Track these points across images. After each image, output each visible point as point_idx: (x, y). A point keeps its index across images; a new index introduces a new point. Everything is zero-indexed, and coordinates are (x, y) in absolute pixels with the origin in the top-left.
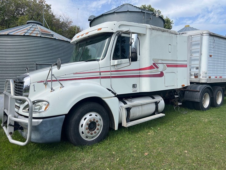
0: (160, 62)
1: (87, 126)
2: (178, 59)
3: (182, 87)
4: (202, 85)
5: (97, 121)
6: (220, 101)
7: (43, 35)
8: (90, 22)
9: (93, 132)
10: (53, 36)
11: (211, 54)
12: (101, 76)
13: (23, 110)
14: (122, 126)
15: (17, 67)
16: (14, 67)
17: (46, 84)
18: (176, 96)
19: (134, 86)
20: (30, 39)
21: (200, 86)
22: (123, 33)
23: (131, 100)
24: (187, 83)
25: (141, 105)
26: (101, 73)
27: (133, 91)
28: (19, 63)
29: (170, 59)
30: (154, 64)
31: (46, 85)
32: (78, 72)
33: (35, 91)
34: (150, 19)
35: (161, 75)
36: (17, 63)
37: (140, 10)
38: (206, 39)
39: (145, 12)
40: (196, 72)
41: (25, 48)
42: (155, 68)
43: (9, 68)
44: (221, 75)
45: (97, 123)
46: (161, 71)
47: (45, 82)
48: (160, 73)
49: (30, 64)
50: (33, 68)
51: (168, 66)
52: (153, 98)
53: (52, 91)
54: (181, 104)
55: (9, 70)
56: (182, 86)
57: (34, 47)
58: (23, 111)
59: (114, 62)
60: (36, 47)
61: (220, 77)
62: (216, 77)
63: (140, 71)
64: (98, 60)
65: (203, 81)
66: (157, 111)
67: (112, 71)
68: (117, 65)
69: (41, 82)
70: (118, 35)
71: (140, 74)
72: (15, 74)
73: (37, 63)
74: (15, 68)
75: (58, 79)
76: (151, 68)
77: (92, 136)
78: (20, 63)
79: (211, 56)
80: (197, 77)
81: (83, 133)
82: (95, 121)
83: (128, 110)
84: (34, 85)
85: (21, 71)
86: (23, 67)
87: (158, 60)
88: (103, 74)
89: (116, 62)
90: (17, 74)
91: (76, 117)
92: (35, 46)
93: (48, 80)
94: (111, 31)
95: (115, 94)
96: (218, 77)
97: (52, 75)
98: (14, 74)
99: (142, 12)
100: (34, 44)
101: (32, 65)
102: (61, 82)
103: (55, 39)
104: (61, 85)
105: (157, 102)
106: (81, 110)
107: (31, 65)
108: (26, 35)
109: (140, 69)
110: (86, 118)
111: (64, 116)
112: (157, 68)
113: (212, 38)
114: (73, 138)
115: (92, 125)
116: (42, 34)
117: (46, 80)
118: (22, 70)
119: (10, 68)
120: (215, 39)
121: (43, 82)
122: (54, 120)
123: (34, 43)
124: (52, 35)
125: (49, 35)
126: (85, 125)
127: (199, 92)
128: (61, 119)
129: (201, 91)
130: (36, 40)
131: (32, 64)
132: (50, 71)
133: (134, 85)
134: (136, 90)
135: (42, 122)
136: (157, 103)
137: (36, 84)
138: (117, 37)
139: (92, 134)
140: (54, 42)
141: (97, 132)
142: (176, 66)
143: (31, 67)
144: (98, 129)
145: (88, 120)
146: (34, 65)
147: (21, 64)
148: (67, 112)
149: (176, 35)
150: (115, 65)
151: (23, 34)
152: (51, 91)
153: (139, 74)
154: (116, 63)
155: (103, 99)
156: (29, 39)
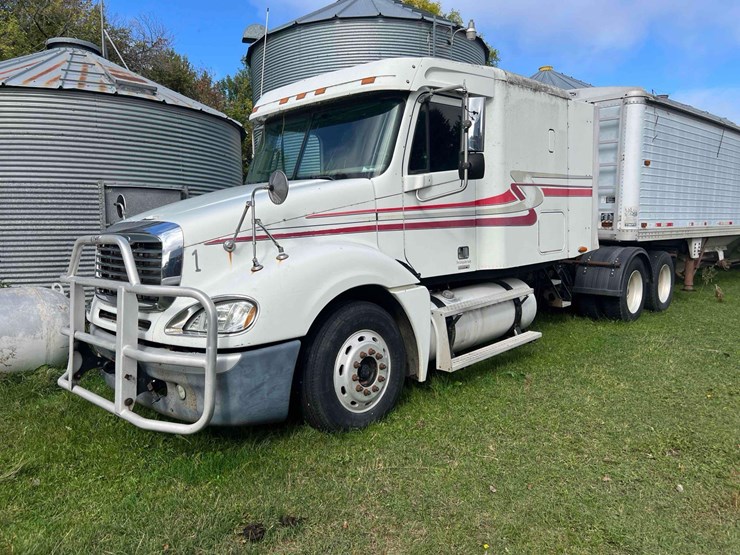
0: (528, 180)
1: (356, 372)
2: (571, 173)
3: (580, 254)
4: (623, 249)
5: (379, 357)
6: (664, 291)
7: (123, 89)
8: (249, 45)
9: (370, 388)
10: (154, 94)
11: (648, 159)
12: (380, 223)
13: (167, 330)
14: (438, 368)
15: (40, 195)
16: (29, 195)
17: (230, 249)
18: (556, 282)
19: (463, 252)
20: (80, 102)
21: (619, 250)
22: (437, 94)
23: (451, 293)
24: (593, 244)
25: (482, 308)
26: (379, 215)
27: (460, 268)
28: (46, 185)
29: (552, 171)
30: (514, 186)
31: (230, 252)
32: (318, 211)
33: (198, 270)
34: (449, 43)
35: (530, 219)
36: (39, 185)
37: (418, 16)
38: (636, 113)
39: (432, 23)
40: (606, 210)
41: (64, 132)
42: (515, 199)
43: (10, 201)
44: (670, 218)
45: (379, 363)
46: (530, 207)
47: (227, 243)
48: (527, 213)
49: (82, 186)
50: (93, 202)
51: (548, 192)
52: (508, 288)
53: (257, 268)
54: (569, 304)
55: (11, 206)
56: (580, 251)
57: (96, 130)
58: (167, 334)
59: (414, 181)
60: (100, 130)
61: (670, 224)
62: (659, 225)
63: (478, 208)
64: (370, 175)
65: (628, 237)
66: (517, 326)
67: (407, 209)
68: (419, 189)
69: (217, 242)
70: (422, 100)
71: (478, 217)
72: (33, 222)
73: (109, 183)
74: (32, 201)
75: (272, 233)
76: (506, 198)
77: (366, 398)
78: (48, 182)
79: (647, 163)
80: (611, 225)
81: (343, 391)
82: (374, 356)
83: (451, 322)
84: (195, 253)
85: (54, 211)
86: (60, 196)
87: (525, 174)
88: (385, 219)
89: (419, 180)
90: (38, 222)
91: (324, 344)
92: (99, 125)
93: (239, 236)
94: (405, 87)
95: (418, 276)
96: (664, 226)
97: (256, 221)
98: (29, 222)
99: (423, 20)
100: (95, 119)
101: (90, 191)
102: (280, 242)
103: (164, 103)
104: (281, 249)
105: (518, 299)
106: (337, 323)
107: (85, 191)
108: (65, 87)
109: (478, 203)
110: (349, 349)
111: (299, 342)
112: (522, 198)
113: (651, 110)
114: (320, 408)
115: (366, 367)
116: (120, 85)
117: (233, 236)
118: (55, 206)
119: (14, 201)
120: (661, 113)
121: (223, 241)
122: (274, 354)
123: (96, 117)
124: (153, 91)
125: (142, 89)
126: (350, 368)
127: (618, 267)
128: (292, 350)
129: (622, 267)
130: (100, 104)
131: (89, 186)
132: (247, 207)
133: (461, 249)
134: (467, 264)
135: (240, 363)
136: (518, 303)
137: (201, 249)
138: (418, 105)
139: (367, 394)
140: (160, 115)
141: (380, 385)
142: (566, 192)
143: (87, 196)
144: (382, 380)
145: (356, 353)
146: (96, 191)
147: (53, 185)
148: (304, 331)
149: (565, 101)
150: (415, 190)
151: (56, 85)
152: (254, 271)
153: (473, 218)
154: (418, 185)
155: (392, 292)
156: (75, 102)
